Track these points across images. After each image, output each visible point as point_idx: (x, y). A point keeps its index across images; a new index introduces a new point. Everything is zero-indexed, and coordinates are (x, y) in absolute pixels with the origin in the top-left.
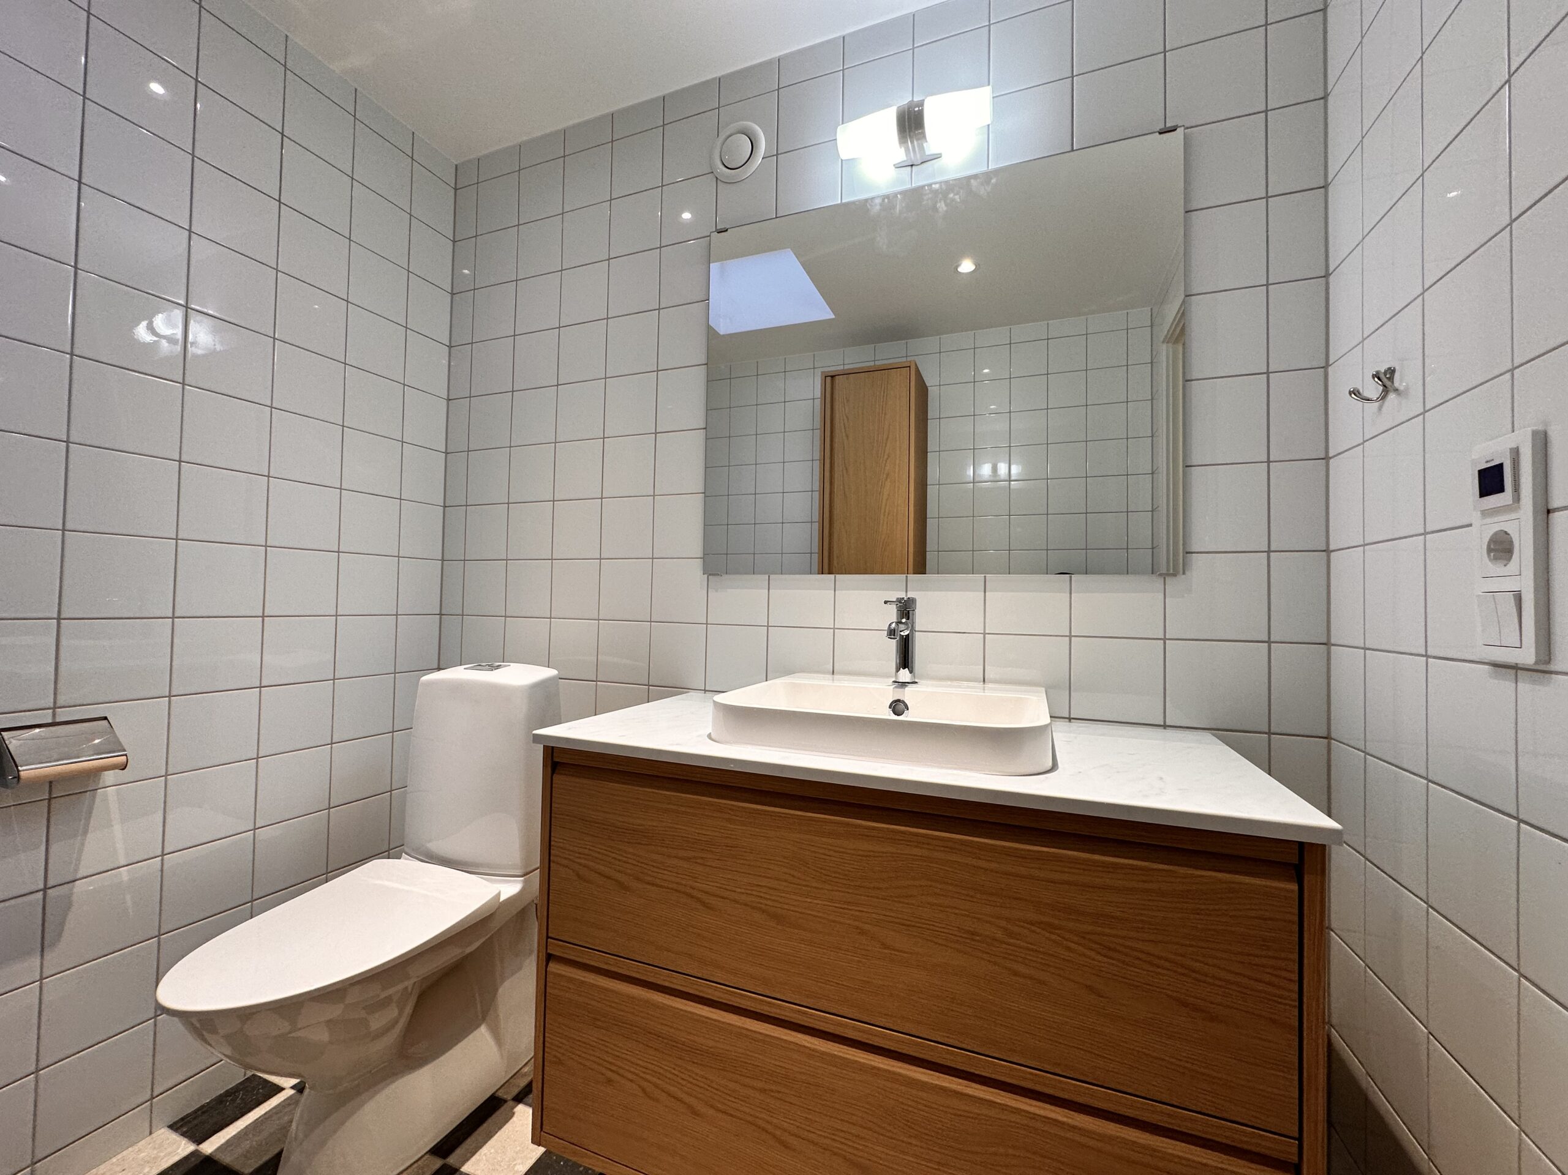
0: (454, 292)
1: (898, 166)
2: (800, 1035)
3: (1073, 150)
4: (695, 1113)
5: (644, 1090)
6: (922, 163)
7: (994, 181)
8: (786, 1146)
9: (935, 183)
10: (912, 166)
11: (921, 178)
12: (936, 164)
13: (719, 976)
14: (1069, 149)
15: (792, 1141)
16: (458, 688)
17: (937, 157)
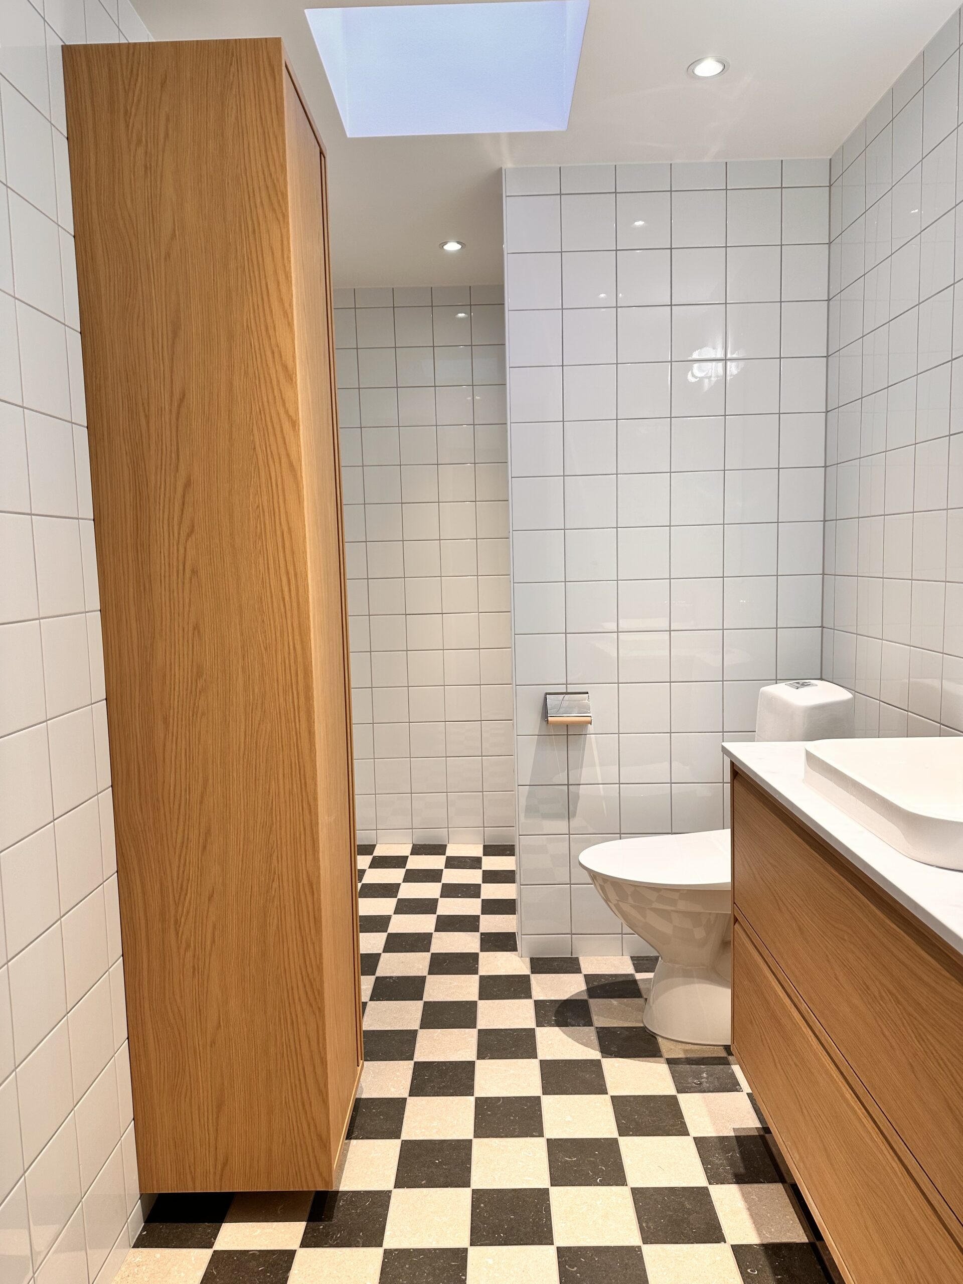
0: (830, 298)
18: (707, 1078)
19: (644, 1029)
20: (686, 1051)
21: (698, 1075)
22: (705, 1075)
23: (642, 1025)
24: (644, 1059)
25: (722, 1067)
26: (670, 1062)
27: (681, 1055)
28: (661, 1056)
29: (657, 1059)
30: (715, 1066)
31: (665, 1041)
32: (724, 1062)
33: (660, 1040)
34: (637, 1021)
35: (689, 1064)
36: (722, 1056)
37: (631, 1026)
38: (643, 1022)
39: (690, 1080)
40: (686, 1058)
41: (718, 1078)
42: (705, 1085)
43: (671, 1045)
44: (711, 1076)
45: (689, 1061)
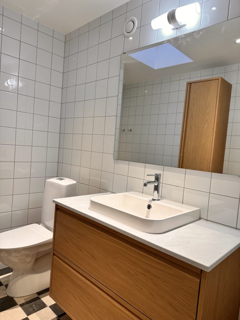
0: (64, 72)
1: (173, 29)
2: (95, 287)
3: (228, 20)
4: (76, 299)
5: (68, 290)
6: (180, 28)
7: (200, 33)
8: (91, 312)
9: (183, 35)
10: (177, 29)
11: (180, 33)
12: (184, 28)
13: (82, 267)
14: (227, 20)
15: (92, 312)
16: (53, 184)
17: (185, 25)
18: (35, 306)
19: (8, 296)
20: (25, 299)
21: (32, 307)
22: (34, 306)
23: (7, 296)
24: (12, 308)
25: (38, 300)
26: (21, 305)
27: (24, 302)
28: (17, 305)
29: (16, 306)
30: (36, 301)
31: (16, 298)
32: (38, 298)
33: (15, 299)
34: (4, 295)
35: (27, 304)
36: (37, 297)
37: (3, 297)
38: (7, 294)
39: (30, 309)
40: (26, 302)
41: (39, 305)
42: (35, 309)
43: (19, 299)
44: (36, 305)
45: (27, 303)
